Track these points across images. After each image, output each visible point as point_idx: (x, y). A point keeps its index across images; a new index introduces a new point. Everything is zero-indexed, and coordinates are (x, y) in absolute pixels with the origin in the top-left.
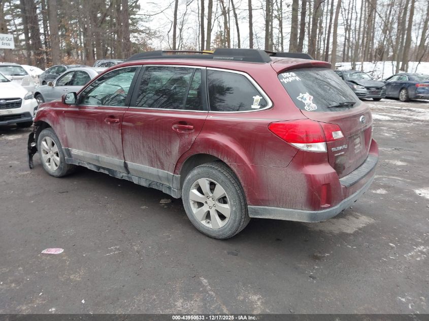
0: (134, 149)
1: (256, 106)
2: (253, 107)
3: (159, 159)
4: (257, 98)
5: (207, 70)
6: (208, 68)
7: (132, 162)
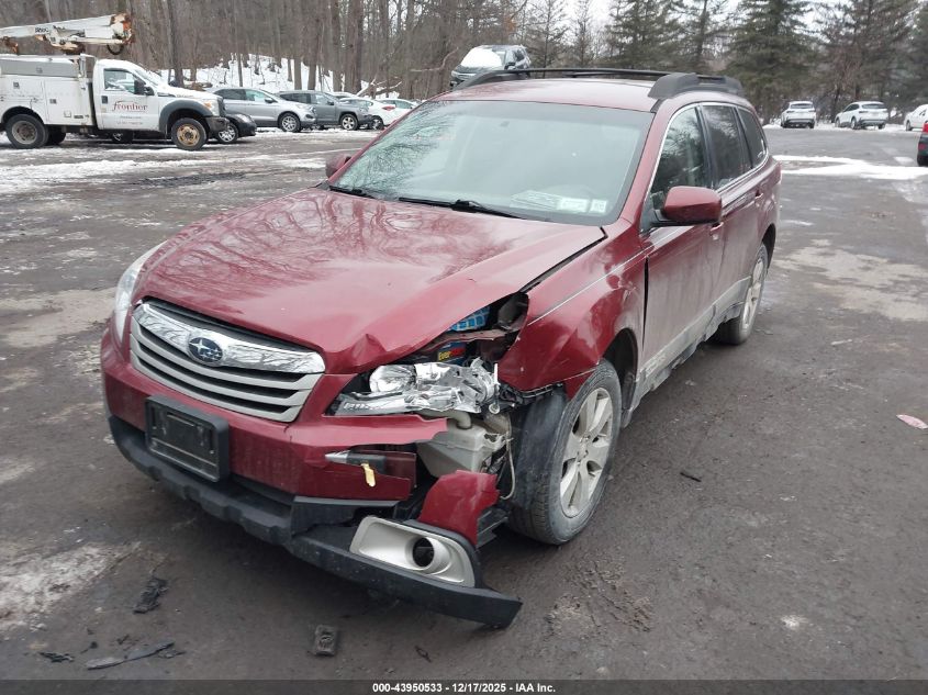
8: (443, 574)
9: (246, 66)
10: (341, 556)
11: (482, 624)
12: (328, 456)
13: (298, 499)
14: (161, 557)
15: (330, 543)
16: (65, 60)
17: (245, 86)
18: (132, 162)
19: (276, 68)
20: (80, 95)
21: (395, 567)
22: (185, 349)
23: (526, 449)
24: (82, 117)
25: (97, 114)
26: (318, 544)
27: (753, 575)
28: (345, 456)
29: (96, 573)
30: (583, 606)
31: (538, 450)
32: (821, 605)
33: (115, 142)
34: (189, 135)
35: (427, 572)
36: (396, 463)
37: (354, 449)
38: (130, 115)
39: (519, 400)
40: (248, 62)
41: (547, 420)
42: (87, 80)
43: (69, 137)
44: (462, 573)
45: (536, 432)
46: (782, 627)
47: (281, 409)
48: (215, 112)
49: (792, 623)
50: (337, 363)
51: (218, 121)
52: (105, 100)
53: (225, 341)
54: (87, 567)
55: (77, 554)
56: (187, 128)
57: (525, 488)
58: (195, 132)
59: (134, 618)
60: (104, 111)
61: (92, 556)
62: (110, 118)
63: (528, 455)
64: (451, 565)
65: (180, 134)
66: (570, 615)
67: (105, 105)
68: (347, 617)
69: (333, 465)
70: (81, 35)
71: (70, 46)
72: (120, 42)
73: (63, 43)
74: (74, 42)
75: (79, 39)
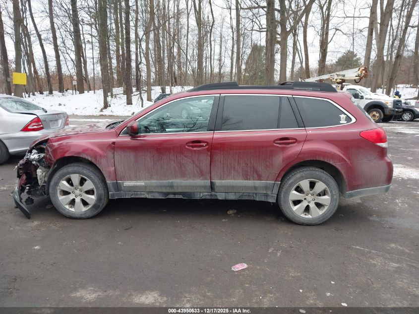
0: (225, 168)
1: (343, 121)
2: (341, 122)
3: (257, 172)
4: (343, 116)
5: (293, 98)
6: (294, 96)
7: (220, 179)
34: (374, 116)
48: (391, 106)
51: (391, 110)
56: (374, 113)
65: (371, 115)
70: (344, 76)
71: (338, 81)
72: (358, 78)
73: (336, 80)
74: (340, 79)
75: (343, 78)
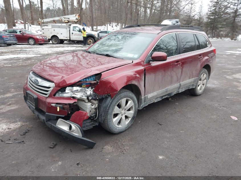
8: (74, 133)
9: (110, 25)
10: (54, 126)
11: (87, 147)
12: (52, 104)
13: (46, 113)
14: (31, 126)
15: (52, 123)
16: (65, 24)
17: (108, 30)
18: (75, 48)
19: (117, 26)
20: (67, 32)
21: (64, 130)
22: (34, 82)
23: (102, 109)
24: (67, 37)
25: (71, 37)
26: (50, 123)
27: (159, 146)
28: (55, 105)
29: (17, 127)
30: (113, 147)
31: (104, 109)
32: (171, 155)
33: (75, 43)
34: (90, 41)
35: (70, 132)
36: (65, 107)
37: (57, 104)
38: (78, 37)
39: (99, 97)
40: (111, 25)
41: (106, 103)
42: (69, 29)
43: (65, 42)
44: (78, 133)
45: (104, 105)
46: (157, 158)
47: (46, 94)
48: (97, 36)
49: (161, 157)
50: (57, 85)
51: (97, 38)
52: (72, 33)
53: (39, 80)
54: (16, 126)
55: (16, 123)
56: (90, 40)
57: (102, 118)
58: (92, 41)
59: (20, 136)
60: (72, 36)
61: (18, 124)
62: (73, 38)
63: (102, 110)
64: (76, 131)
65: (88, 41)
66: (108, 148)
67: (72, 35)
68: (61, 142)
69: (52, 106)
70: (69, 19)
71: (66, 21)
72: (77, 20)
73: (65, 21)
74: (67, 21)
75: (68, 20)
